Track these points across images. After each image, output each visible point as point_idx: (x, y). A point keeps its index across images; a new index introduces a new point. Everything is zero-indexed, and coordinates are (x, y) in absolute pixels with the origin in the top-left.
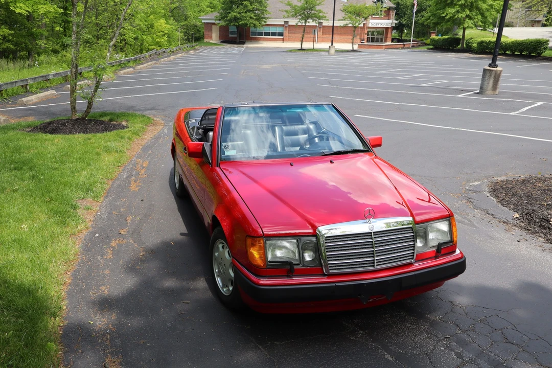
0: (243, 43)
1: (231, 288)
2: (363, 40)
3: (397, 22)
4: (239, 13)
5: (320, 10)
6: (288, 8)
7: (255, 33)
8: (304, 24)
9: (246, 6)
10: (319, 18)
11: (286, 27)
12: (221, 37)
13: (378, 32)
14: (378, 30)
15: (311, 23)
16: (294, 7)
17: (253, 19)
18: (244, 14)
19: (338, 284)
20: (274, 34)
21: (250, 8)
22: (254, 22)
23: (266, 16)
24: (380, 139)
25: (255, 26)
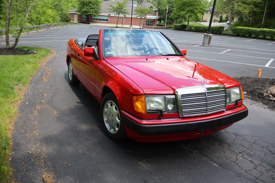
0: (89, 23)
1: (117, 129)
2: (144, 24)
3: (159, 17)
4: (87, 9)
5: (125, 9)
6: (111, 8)
7: (94, 19)
8: (118, 16)
9: (90, 6)
10: (125, 13)
11: (109, 17)
12: (78, 20)
13: (151, 21)
14: (151, 20)
15: (121, 15)
16: (113, 8)
17: (94, 12)
18: (89, 10)
19: (189, 123)
20: (104, 20)
21: (93, 7)
22: (94, 14)
23: (100, 11)
24: (186, 51)
25: (95, 16)
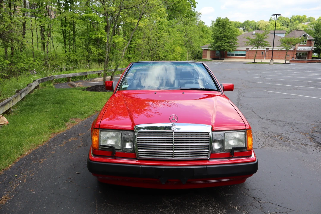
0: (223, 60)
2: (293, 58)
3: (315, 48)
4: (221, 44)
5: (266, 41)
6: (248, 41)
7: (229, 55)
8: (256, 49)
9: (225, 40)
10: (266, 46)
11: (247, 51)
12: (211, 57)
13: (303, 54)
14: (303, 52)
15: (261, 48)
16: (251, 40)
17: (229, 47)
18: (223, 44)
20: (240, 55)
21: (228, 41)
22: (229, 48)
23: (236, 45)
25: (229, 51)
